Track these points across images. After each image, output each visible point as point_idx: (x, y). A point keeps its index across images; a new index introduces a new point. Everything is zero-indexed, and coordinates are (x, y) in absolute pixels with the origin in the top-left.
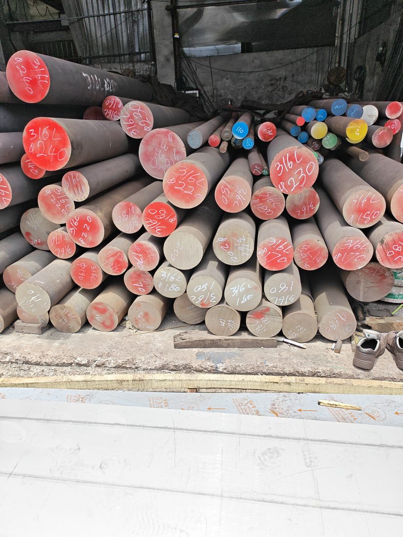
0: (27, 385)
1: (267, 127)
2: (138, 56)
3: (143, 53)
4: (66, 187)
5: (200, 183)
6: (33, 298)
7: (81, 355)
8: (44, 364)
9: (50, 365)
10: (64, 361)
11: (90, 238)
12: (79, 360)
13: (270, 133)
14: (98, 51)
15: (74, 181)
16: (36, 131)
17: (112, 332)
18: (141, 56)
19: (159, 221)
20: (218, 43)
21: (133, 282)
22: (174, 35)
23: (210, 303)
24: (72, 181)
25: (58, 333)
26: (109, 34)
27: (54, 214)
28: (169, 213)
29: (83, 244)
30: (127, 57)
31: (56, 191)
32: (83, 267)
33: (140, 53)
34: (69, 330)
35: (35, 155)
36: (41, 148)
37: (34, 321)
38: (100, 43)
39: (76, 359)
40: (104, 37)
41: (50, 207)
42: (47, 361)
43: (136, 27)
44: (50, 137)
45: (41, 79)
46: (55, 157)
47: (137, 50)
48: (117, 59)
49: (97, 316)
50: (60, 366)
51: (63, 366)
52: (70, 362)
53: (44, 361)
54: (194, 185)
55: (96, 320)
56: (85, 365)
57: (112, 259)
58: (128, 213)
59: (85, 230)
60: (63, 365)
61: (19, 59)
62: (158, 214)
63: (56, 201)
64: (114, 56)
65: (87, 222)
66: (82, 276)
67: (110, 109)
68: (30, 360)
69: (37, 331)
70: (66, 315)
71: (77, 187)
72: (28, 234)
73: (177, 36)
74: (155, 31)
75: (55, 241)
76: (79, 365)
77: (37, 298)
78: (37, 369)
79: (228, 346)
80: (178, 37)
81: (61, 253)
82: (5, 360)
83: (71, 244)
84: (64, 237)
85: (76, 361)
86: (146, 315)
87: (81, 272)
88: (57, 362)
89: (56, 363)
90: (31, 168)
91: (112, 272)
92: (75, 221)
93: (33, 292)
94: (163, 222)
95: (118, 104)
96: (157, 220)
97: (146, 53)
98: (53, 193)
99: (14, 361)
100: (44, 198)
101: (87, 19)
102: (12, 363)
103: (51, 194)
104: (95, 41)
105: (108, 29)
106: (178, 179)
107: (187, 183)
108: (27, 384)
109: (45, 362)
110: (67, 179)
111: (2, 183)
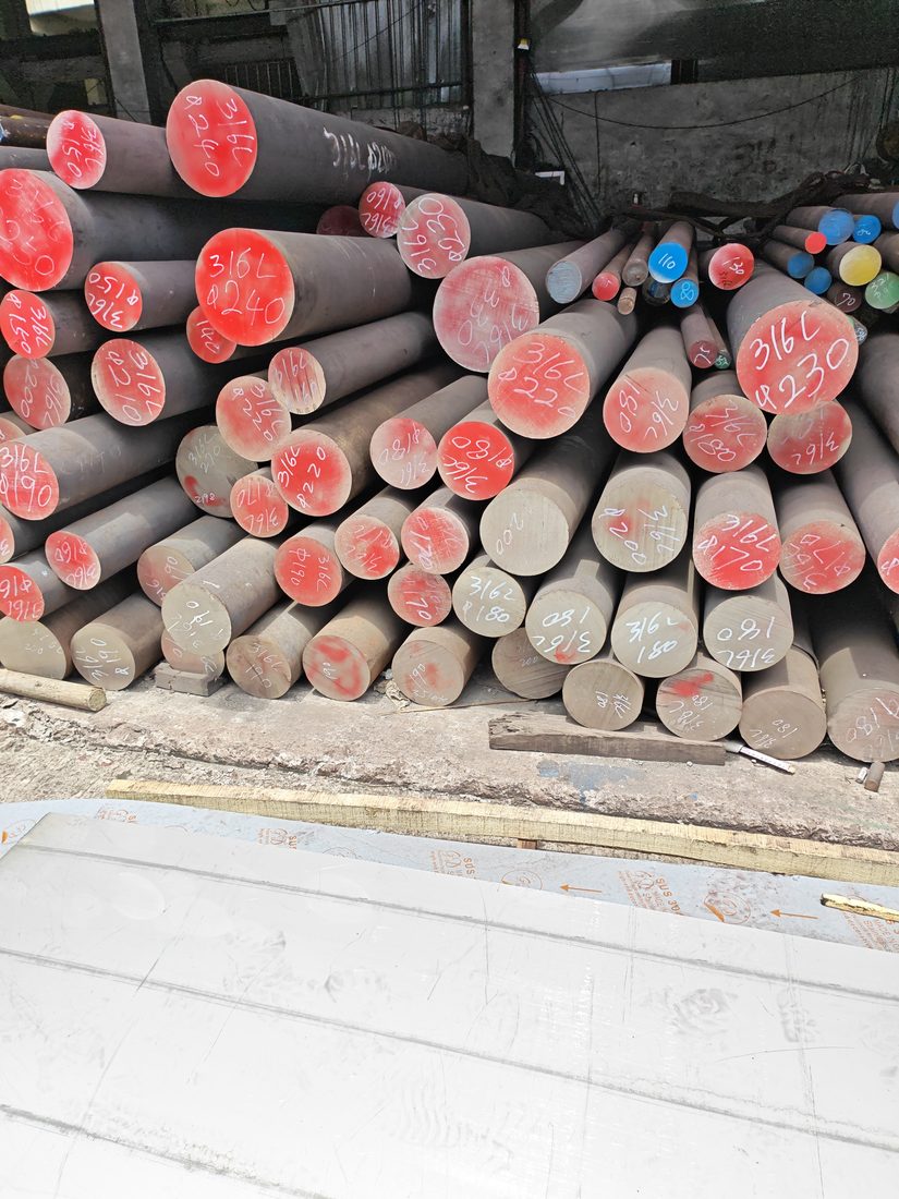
0: (178, 800)
1: (733, 255)
2: (434, 93)
3: (444, 85)
4: (276, 382)
5: (573, 382)
6: (195, 618)
7: (288, 748)
8: (213, 759)
9: (224, 763)
10: (253, 756)
11: (320, 496)
12: (284, 756)
13: (737, 269)
14: (347, 81)
15: (294, 370)
16: (225, 260)
17: (355, 704)
18: (439, 93)
19: (473, 463)
20: (615, 61)
21: (408, 597)
22: (516, 43)
23: (575, 654)
24: (289, 370)
25: (242, 696)
26: (373, 43)
27: (247, 441)
28: (497, 446)
29: (304, 508)
30: (409, 95)
31: (254, 389)
32: (302, 557)
33: (438, 86)
34: (264, 692)
35: (219, 310)
36: (233, 296)
37: (194, 667)
38: (353, 65)
39: (277, 754)
40: (362, 51)
41: (239, 424)
42: (220, 753)
43: (432, 28)
44: (252, 273)
45: (239, 144)
46: (260, 315)
47: (432, 80)
48: (387, 100)
49: (327, 667)
50: (245, 766)
51: (251, 767)
52: (265, 759)
53: (212, 752)
54: (559, 386)
55: (323, 675)
56: (295, 769)
57: (365, 544)
58: (405, 444)
59: (311, 477)
60: (251, 764)
61: (194, 100)
62: (473, 447)
63: (253, 412)
64: (382, 93)
65: (315, 459)
66: (298, 577)
67: (376, 211)
68: (184, 749)
69: (199, 689)
70: (261, 659)
71: (300, 384)
72: (191, 481)
73: (523, 46)
74: (474, 35)
75: (246, 497)
76: (283, 767)
77: (205, 619)
78: (198, 768)
79: (611, 753)
80: (527, 48)
81: (256, 525)
82: (134, 744)
83: (278, 507)
84: (264, 489)
85: (279, 759)
86: (431, 670)
87: (297, 568)
88: (238, 757)
89: (236, 760)
90: (206, 339)
91: (363, 571)
92: (290, 456)
93: (197, 605)
94: (483, 467)
95: (393, 199)
96: (470, 461)
97: (450, 86)
98: (248, 394)
99: (152, 746)
100: (229, 404)
101: (326, 11)
102: (148, 750)
103: (244, 397)
104: (341, 60)
105: (372, 31)
106: (522, 371)
107: (543, 382)
108: (179, 797)
109: (215, 756)
110: (279, 365)
111: (148, 369)
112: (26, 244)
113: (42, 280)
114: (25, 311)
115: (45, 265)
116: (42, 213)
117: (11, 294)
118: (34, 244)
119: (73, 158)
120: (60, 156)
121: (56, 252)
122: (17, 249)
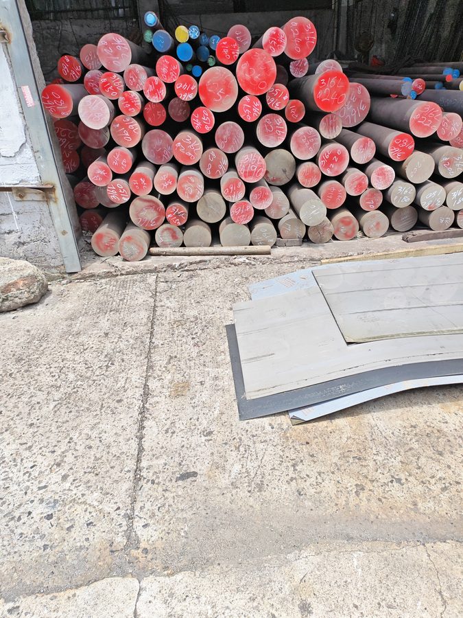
1: (419, 82)
2: (115, 12)
3: (120, 8)
4: (322, 127)
5: (437, 118)
6: (313, 212)
11: (336, 168)
13: (420, 88)
16: (326, 82)
17: (352, 241)
18: (118, 12)
21: (367, 201)
23: (435, 206)
24: (329, 122)
25: (313, 244)
28: (409, 140)
29: (328, 173)
30: (102, 12)
31: (308, 132)
34: (321, 241)
35: (321, 99)
36: (327, 94)
37: (293, 237)
44: (335, 86)
45: (309, 41)
46: (336, 100)
47: (113, 5)
49: (342, 228)
54: (433, 119)
55: (341, 231)
57: (356, 182)
58: (364, 147)
59: (334, 162)
61: (294, 24)
62: (402, 143)
63: (307, 140)
65: (337, 155)
69: (298, 243)
70: (323, 228)
71: (332, 127)
72: (267, 172)
75: (306, 172)
77: (316, 212)
79: (444, 237)
81: (307, 183)
82: (295, 260)
83: (317, 175)
84: (313, 169)
86: (378, 224)
87: (330, 195)
90: (292, 113)
91: (353, 193)
92: (327, 154)
93: (314, 206)
94: (404, 149)
95: (304, 62)
96: (400, 148)
97: (124, 8)
98: (306, 134)
100: (296, 138)
103: (303, 135)
106: (422, 115)
110: (325, 120)
111: (281, 125)
112: (257, 77)
113: (260, 91)
114: (251, 103)
115: (262, 85)
116: (266, 65)
117: (246, 97)
118: (259, 77)
119: (273, 45)
120: (267, 44)
121: (268, 80)
122: (252, 80)
